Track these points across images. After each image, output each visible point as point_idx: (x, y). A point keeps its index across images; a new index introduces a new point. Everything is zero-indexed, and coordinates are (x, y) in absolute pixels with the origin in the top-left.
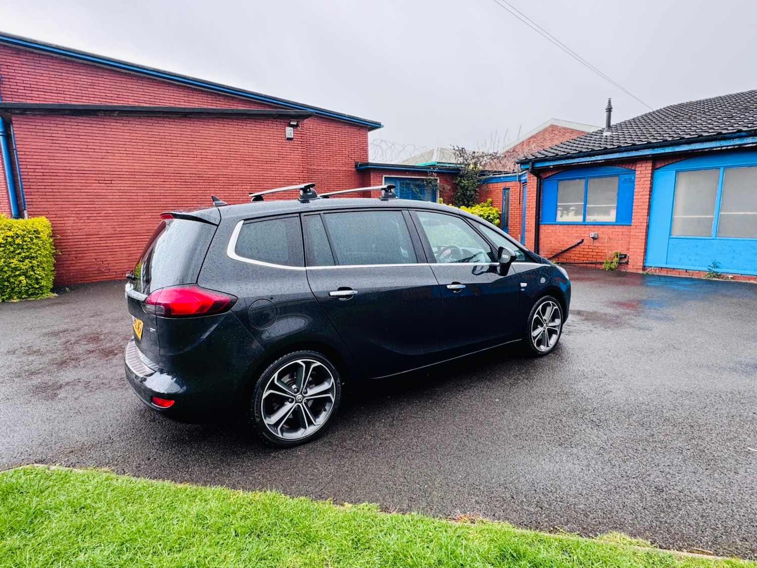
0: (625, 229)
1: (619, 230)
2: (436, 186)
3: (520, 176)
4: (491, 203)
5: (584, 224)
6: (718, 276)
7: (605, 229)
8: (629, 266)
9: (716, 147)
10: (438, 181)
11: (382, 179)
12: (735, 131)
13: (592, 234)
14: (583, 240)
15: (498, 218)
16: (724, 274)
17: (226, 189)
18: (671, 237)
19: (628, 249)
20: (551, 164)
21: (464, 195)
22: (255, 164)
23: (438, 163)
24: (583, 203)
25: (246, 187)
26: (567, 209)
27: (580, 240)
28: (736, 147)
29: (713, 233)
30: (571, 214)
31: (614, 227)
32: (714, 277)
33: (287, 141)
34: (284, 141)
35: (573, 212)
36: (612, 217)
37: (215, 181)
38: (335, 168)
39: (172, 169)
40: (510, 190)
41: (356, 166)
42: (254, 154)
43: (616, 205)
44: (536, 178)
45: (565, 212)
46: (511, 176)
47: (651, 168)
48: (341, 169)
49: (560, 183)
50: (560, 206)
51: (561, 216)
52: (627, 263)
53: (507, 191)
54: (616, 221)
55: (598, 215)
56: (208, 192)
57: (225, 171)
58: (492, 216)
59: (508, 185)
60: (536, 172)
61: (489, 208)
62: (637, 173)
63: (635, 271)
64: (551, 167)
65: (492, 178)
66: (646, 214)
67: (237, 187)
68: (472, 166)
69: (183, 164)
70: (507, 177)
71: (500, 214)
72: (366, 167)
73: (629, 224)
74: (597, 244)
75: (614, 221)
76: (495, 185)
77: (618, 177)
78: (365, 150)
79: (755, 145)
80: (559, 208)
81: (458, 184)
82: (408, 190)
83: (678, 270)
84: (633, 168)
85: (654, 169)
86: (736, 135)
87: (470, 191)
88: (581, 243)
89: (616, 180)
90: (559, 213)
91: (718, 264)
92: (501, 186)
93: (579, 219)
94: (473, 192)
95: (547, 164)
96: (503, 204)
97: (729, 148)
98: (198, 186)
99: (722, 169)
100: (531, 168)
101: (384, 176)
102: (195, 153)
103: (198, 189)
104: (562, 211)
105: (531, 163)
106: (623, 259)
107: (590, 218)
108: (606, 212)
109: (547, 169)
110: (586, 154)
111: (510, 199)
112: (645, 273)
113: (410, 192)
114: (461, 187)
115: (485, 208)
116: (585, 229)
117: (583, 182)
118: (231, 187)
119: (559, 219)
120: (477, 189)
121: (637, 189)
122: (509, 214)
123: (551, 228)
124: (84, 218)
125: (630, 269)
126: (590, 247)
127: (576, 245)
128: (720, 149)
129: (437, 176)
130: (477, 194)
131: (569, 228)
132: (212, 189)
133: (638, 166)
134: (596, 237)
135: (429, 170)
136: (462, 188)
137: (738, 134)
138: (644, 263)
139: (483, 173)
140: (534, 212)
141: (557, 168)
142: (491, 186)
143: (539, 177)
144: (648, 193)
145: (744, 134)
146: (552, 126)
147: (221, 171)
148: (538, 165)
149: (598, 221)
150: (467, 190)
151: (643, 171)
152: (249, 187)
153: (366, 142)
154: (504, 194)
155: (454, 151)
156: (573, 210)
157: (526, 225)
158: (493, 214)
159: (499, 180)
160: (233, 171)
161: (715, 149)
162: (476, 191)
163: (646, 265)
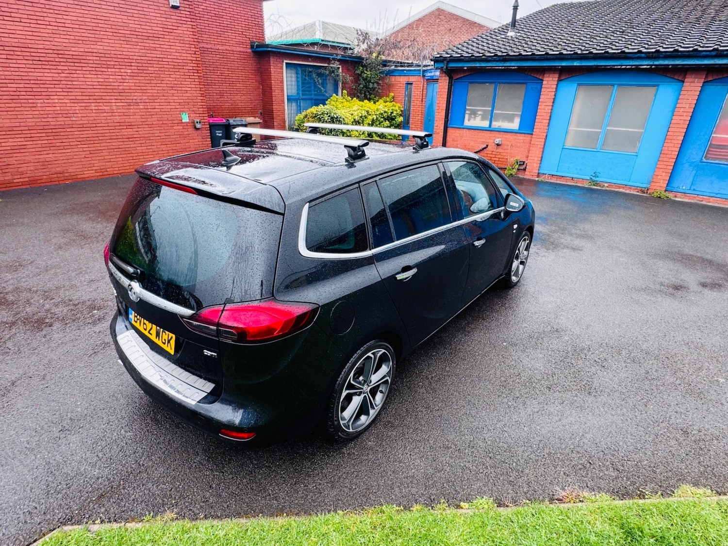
0: (527, 138)
1: (520, 137)
2: (338, 75)
3: (424, 71)
4: (393, 98)
5: (490, 130)
6: (596, 184)
7: (509, 136)
8: (526, 173)
9: (617, 66)
10: (340, 70)
11: (282, 64)
12: (636, 51)
13: (498, 141)
14: (487, 145)
15: (401, 115)
16: (600, 183)
17: (99, 73)
18: (565, 147)
19: (527, 157)
20: (466, 65)
21: (366, 87)
22: (133, 40)
23: (322, 41)
24: (490, 109)
26: (474, 113)
27: (485, 146)
28: (633, 67)
29: (599, 146)
30: (478, 118)
31: (517, 135)
32: (594, 185)
33: (172, 10)
34: (168, 10)
35: (480, 116)
36: (515, 125)
37: (82, 61)
38: (228, 48)
39: (16, 40)
40: (413, 85)
41: (252, 47)
42: (131, 25)
43: (520, 113)
44: (447, 78)
45: (473, 116)
46: (415, 70)
47: (557, 79)
48: (234, 49)
49: (470, 86)
50: (469, 110)
51: (469, 120)
52: (525, 170)
53: (409, 86)
54: (519, 129)
55: (503, 121)
57: (96, 48)
58: (395, 112)
59: (412, 79)
60: (450, 73)
61: (392, 104)
62: (544, 83)
63: (531, 178)
64: (466, 68)
65: (394, 71)
66: (547, 125)
67: (113, 70)
68: (374, 55)
69: (31, 33)
70: (411, 70)
71: (402, 111)
72: (265, 49)
73: (531, 132)
74: (500, 150)
75: (517, 128)
76: (398, 79)
77: (525, 85)
78: (261, 27)
79: (649, 67)
80: (467, 112)
81: (360, 75)
82: (311, 79)
83: (565, 178)
84: (540, 78)
85: (559, 80)
86: (637, 56)
87: (373, 83)
88: (485, 148)
89: (524, 87)
90: (467, 116)
91: (598, 174)
92: (403, 80)
93: (485, 124)
94: (375, 85)
95: (460, 65)
96: (405, 100)
97: (628, 67)
98: (59, 67)
99: (616, 86)
100: (445, 67)
101: (285, 61)
102: (46, 19)
104: (470, 114)
105: (445, 62)
106: (522, 166)
107: (496, 124)
108: (510, 119)
109: (460, 70)
110: (501, 58)
111: (412, 94)
112: (540, 179)
113: (312, 81)
114: (363, 78)
115: (388, 103)
116: (490, 135)
117: (493, 86)
119: (467, 123)
120: (380, 82)
121: (543, 98)
122: (411, 111)
123: (458, 131)
125: (527, 176)
126: (493, 153)
127: (481, 150)
128: (619, 67)
129: (339, 65)
130: (380, 87)
131: (476, 132)
132: (80, 72)
133: (545, 76)
134: (500, 143)
135: (332, 57)
136: (365, 79)
137: (639, 55)
138: (539, 170)
139: (385, 63)
140: (444, 114)
141: (470, 69)
142: (393, 79)
143: (451, 78)
144: (551, 104)
145: (643, 55)
146: (439, 10)
147: (89, 46)
148: (452, 65)
149: (503, 127)
150: (370, 82)
151: (549, 82)
152: (129, 71)
153: (262, 16)
154: (407, 89)
155: (357, 36)
156: (480, 115)
157: (435, 128)
158: (396, 111)
159: (402, 73)
160: (105, 48)
161: (616, 67)
162: (378, 83)
163: (540, 172)
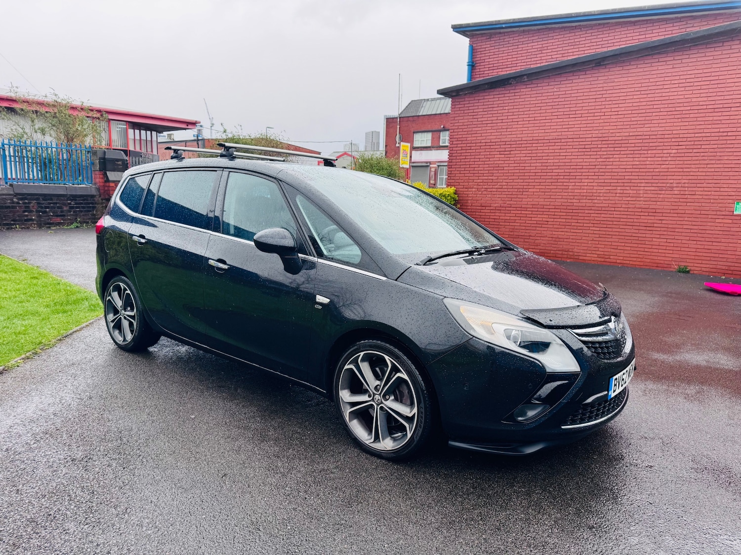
17: (637, 156)
25: (669, 151)
56: (611, 160)
57: (642, 130)
67: (654, 152)
103: (599, 157)
118: (646, 152)
124: (483, 190)
160: (653, 129)
